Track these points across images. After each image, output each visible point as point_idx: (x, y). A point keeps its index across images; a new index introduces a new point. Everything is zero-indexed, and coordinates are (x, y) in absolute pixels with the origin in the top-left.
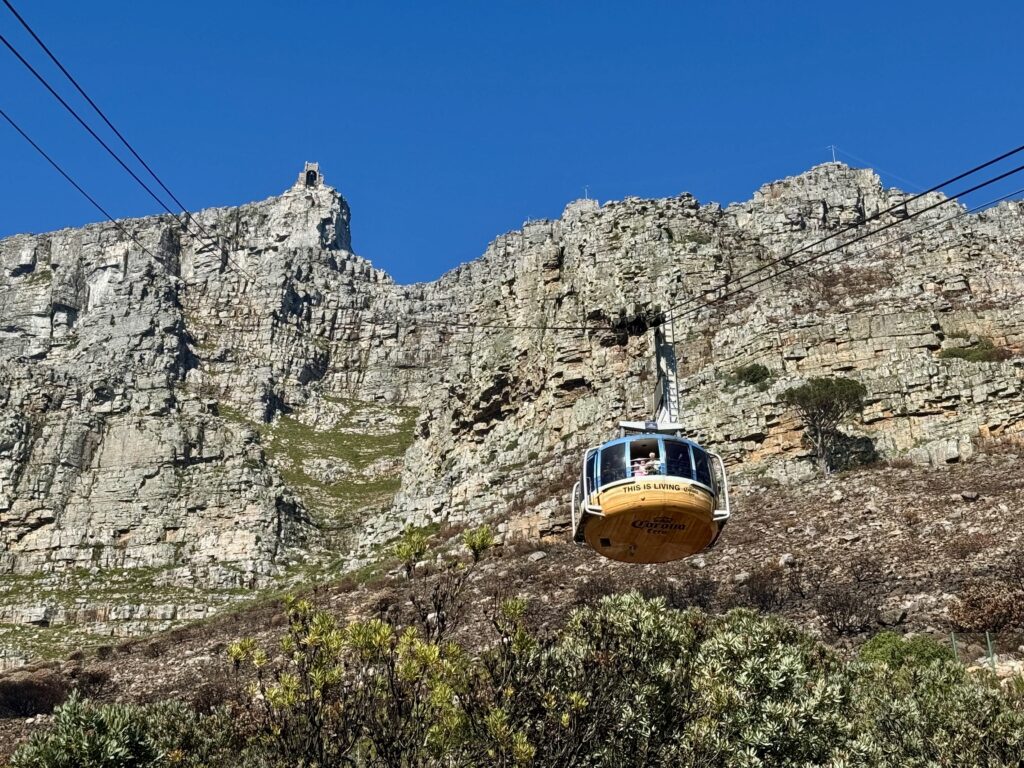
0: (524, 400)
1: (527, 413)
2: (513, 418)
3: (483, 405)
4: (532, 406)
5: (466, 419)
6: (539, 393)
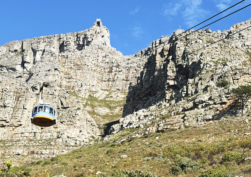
0: (158, 91)
1: (159, 95)
2: (155, 96)
3: (146, 92)
4: (160, 93)
5: (141, 96)
6: (162, 89)
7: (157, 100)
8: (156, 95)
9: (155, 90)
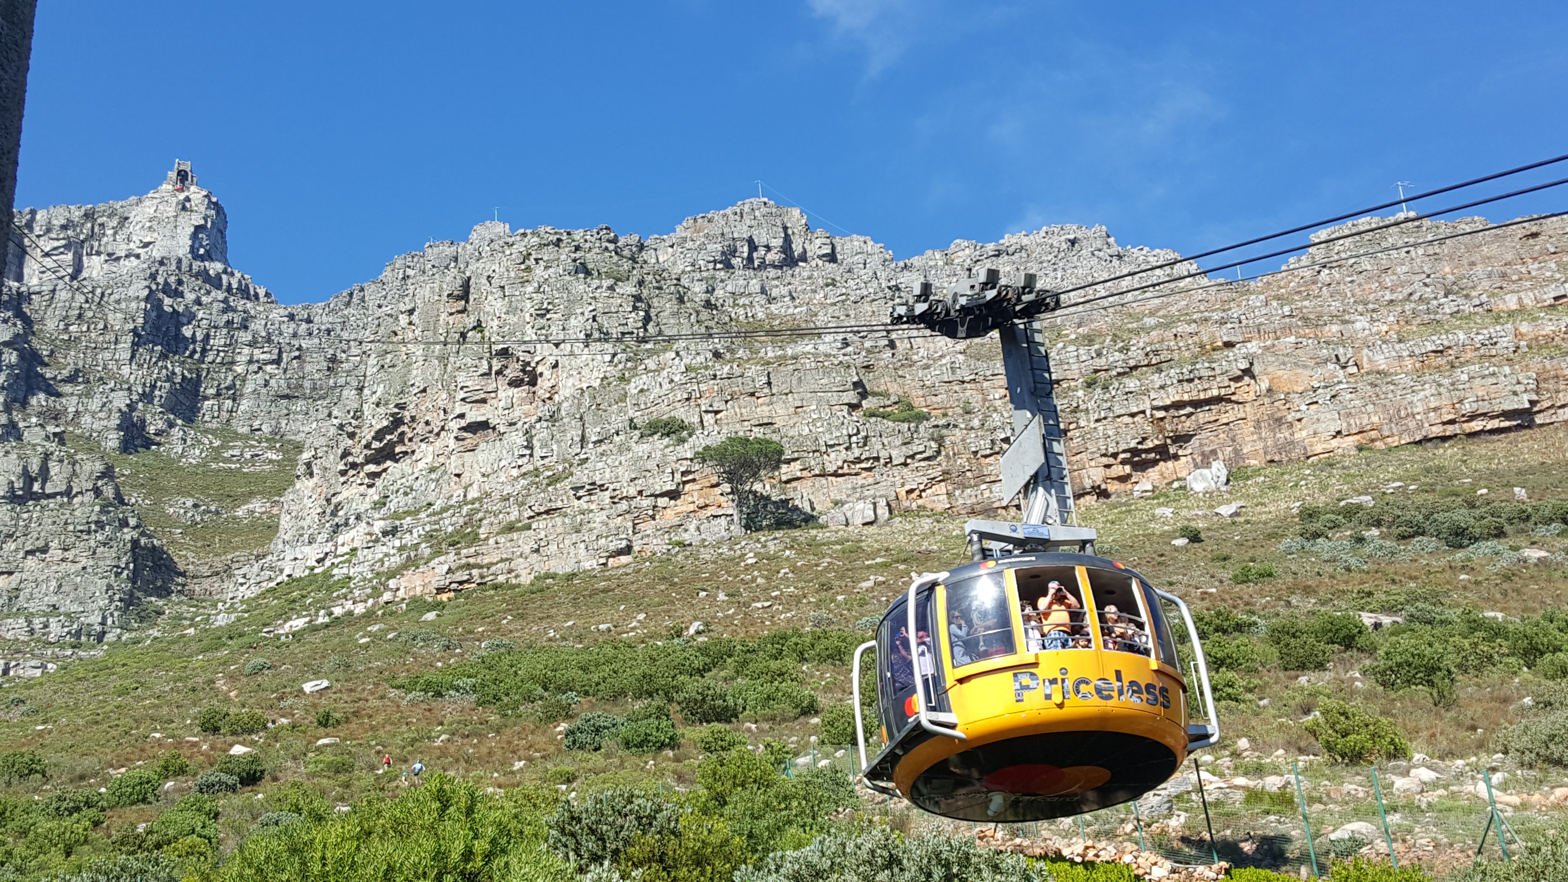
0: (421, 441)
1: (425, 456)
2: (409, 461)
3: (376, 445)
4: (430, 449)
5: (356, 460)
6: (438, 434)
7: (416, 475)
8: (414, 458)
9: (410, 440)
